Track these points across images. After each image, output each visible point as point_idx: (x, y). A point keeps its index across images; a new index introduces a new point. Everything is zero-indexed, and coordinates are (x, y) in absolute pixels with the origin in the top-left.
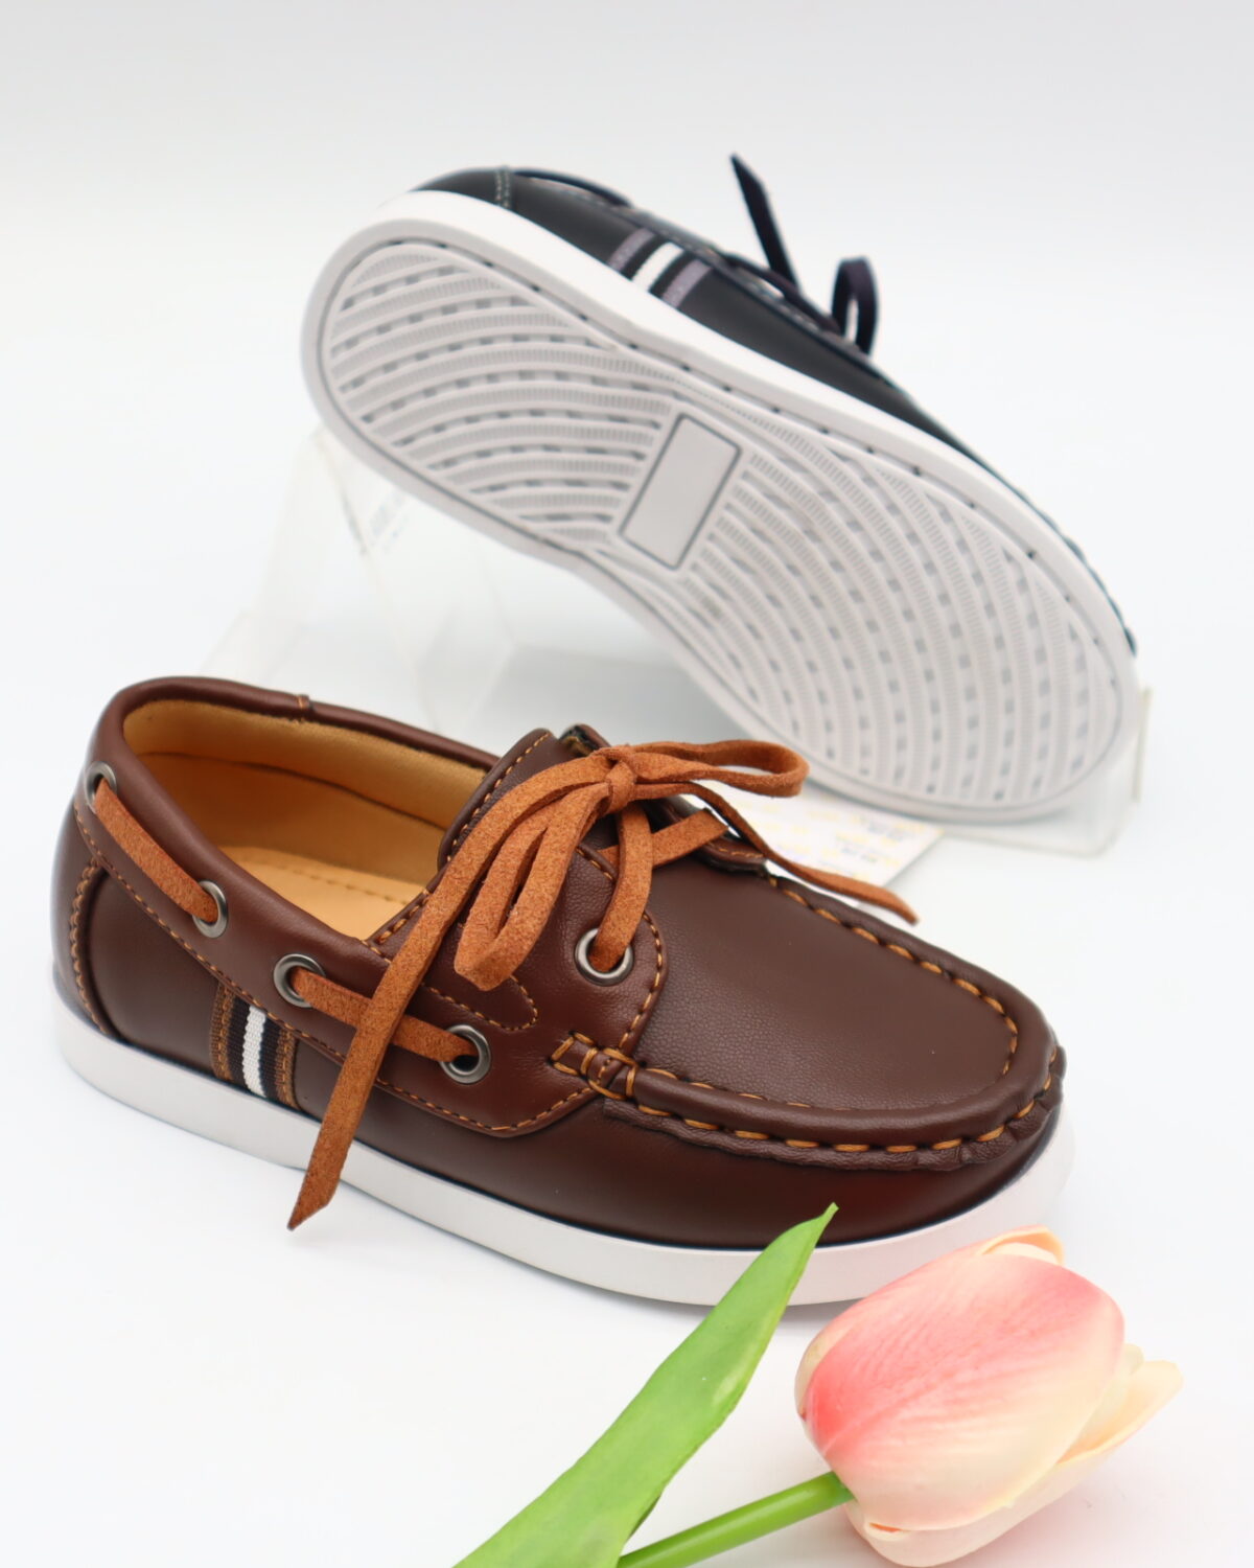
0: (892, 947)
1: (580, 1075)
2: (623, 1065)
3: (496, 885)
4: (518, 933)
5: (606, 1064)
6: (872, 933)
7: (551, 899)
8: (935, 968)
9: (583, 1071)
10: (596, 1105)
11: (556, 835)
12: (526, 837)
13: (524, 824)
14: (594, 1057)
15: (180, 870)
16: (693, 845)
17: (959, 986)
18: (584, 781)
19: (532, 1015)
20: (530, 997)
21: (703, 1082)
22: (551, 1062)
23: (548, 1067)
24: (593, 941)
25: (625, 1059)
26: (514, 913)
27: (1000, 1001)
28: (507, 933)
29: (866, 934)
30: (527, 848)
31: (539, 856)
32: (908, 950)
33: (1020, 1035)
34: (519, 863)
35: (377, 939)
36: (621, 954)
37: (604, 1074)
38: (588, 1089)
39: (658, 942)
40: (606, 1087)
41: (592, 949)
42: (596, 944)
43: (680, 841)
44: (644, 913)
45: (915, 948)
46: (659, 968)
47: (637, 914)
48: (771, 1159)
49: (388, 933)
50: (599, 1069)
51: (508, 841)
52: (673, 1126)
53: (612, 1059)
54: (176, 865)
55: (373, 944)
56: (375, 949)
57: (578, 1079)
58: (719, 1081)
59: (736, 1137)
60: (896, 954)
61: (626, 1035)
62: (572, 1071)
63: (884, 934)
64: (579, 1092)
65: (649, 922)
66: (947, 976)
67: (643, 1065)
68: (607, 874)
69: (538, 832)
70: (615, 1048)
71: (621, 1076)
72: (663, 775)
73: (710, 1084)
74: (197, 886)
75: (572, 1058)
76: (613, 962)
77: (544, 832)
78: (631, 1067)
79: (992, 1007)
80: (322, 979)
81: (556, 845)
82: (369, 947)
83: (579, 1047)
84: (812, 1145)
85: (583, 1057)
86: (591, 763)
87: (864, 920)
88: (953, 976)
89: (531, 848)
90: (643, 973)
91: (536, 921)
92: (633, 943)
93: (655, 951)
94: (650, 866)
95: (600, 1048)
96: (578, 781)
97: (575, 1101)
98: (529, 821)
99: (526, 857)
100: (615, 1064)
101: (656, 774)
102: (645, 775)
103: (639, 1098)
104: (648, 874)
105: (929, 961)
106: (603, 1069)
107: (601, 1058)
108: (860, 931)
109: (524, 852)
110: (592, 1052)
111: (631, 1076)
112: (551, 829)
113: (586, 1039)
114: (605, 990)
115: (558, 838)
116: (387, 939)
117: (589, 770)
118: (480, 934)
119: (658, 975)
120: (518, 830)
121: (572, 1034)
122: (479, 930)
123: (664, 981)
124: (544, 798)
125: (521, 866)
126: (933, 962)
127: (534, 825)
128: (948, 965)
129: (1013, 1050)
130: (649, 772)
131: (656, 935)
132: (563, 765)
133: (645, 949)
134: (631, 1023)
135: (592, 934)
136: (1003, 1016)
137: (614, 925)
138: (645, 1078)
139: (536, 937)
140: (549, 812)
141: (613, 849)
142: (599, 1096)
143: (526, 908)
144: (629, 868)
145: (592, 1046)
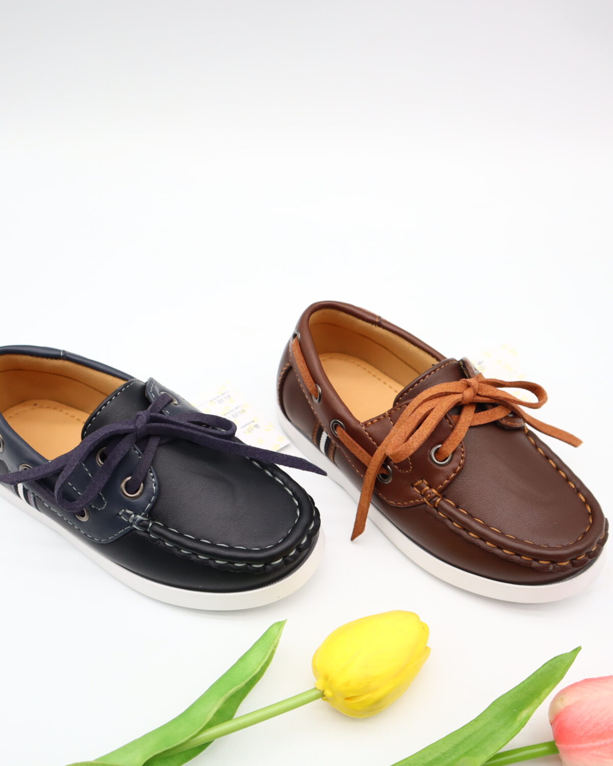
0: (560, 472)
1: (421, 494)
2: (436, 496)
3: (410, 423)
4: (410, 446)
5: (430, 494)
6: (555, 463)
7: (426, 436)
8: (573, 486)
9: (422, 493)
10: (424, 506)
11: (435, 413)
12: (426, 409)
13: (426, 403)
14: (427, 490)
15: (311, 377)
16: (492, 420)
17: (579, 496)
18: (454, 391)
19: (410, 469)
20: (411, 462)
21: (464, 510)
22: (413, 486)
23: (411, 488)
24: (438, 449)
25: (437, 494)
26: (411, 438)
27: (591, 508)
28: (406, 445)
29: (552, 463)
30: (425, 413)
31: (428, 419)
32: (566, 476)
33: (592, 525)
34: (420, 418)
35: (365, 424)
36: (447, 456)
37: (429, 498)
38: (422, 500)
39: (463, 455)
40: (429, 502)
41: (437, 452)
42: (439, 451)
43: (488, 418)
44: (461, 443)
45: (569, 474)
46: (460, 465)
47: (457, 444)
48: (479, 546)
49: (370, 423)
50: (428, 495)
51: (419, 408)
52: (449, 522)
53: (433, 493)
54: (310, 375)
55: (364, 425)
56: (364, 428)
57: (420, 495)
58: (470, 512)
59: (469, 534)
60: (561, 475)
61: (440, 486)
62: (418, 492)
63: (560, 465)
64: (419, 500)
65: (462, 447)
66: (576, 490)
67: (444, 497)
68: (451, 426)
69: (430, 408)
70: (435, 489)
71: (434, 499)
72: (487, 395)
73: (466, 512)
74: (314, 385)
75: (420, 488)
76: (443, 459)
77: (432, 409)
78: (439, 497)
79: (587, 509)
80: (344, 432)
81: (434, 417)
82: (362, 426)
83: (423, 485)
84: (495, 546)
85: (423, 489)
86: (460, 384)
87: (554, 457)
88: (578, 491)
89: (426, 413)
90: (454, 465)
91: (418, 444)
92: (453, 453)
93: (460, 458)
94: (469, 425)
95: (431, 487)
96: (452, 391)
97: (417, 503)
98: (429, 402)
99: (423, 416)
100: (434, 495)
101: (484, 393)
102: (480, 393)
103: (439, 509)
104: (466, 428)
105: (571, 482)
106: (429, 495)
107: (429, 491)
108: (551, 461)
109: (423, 414)
110: (427, 488)
111: (439, 500)
112: (435, 409)
113: (426, 483)
114: (437, 467)
115: (436, 414)
116: (370, 425)
117: (458, 387)
118: (399, 440)
119: (459, 468)
120: (424, 404)
121: (422, 479)
122: (399, 438)
123: (460, 470)
124: (436, 394)
125: (421, 419)
126: (573, 483)
127: (430, 405)
128: (578, 486)
129: (587, 530)
130: (482, 392)
131: (463, 453)
132: (448, 383)
133: (457, 457)
134: (443, 482)
135: (440, 446)
136: (590, 514)
137: (447, 446)
138: (443, 504)
139: (415, 450)
140: (438, 400)
141: (456, 416)
142: (425, 503)
143: (415, 437)
144: (459, 426)
145: (428, 485)
